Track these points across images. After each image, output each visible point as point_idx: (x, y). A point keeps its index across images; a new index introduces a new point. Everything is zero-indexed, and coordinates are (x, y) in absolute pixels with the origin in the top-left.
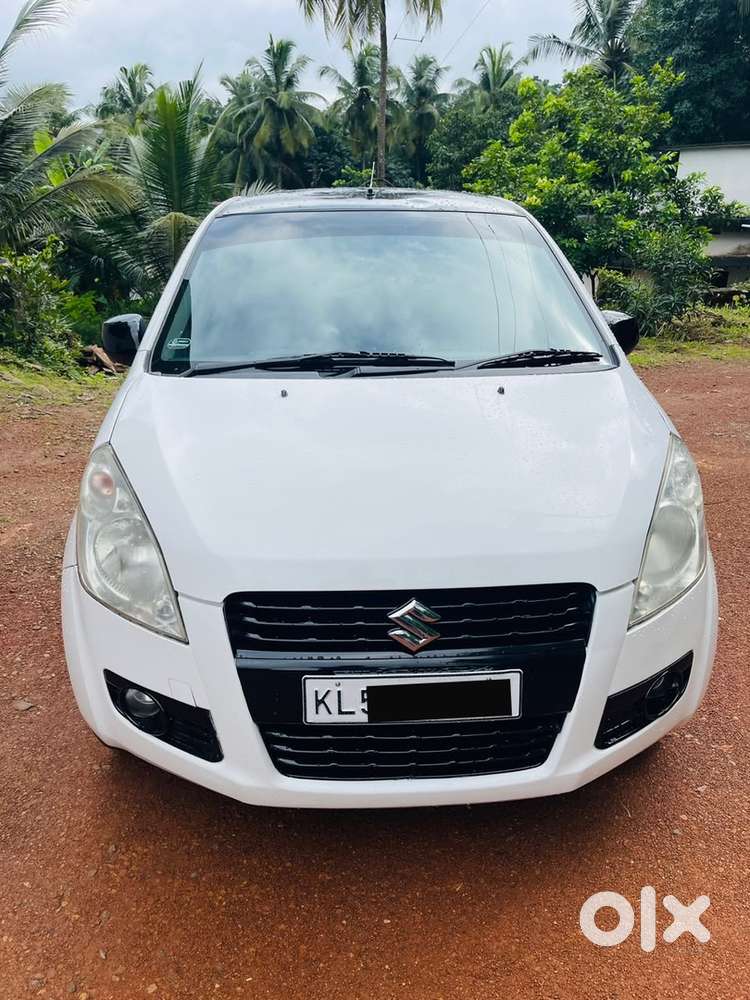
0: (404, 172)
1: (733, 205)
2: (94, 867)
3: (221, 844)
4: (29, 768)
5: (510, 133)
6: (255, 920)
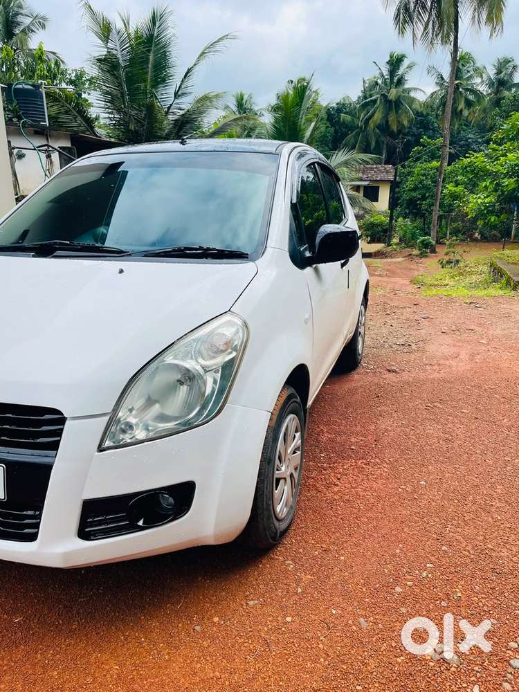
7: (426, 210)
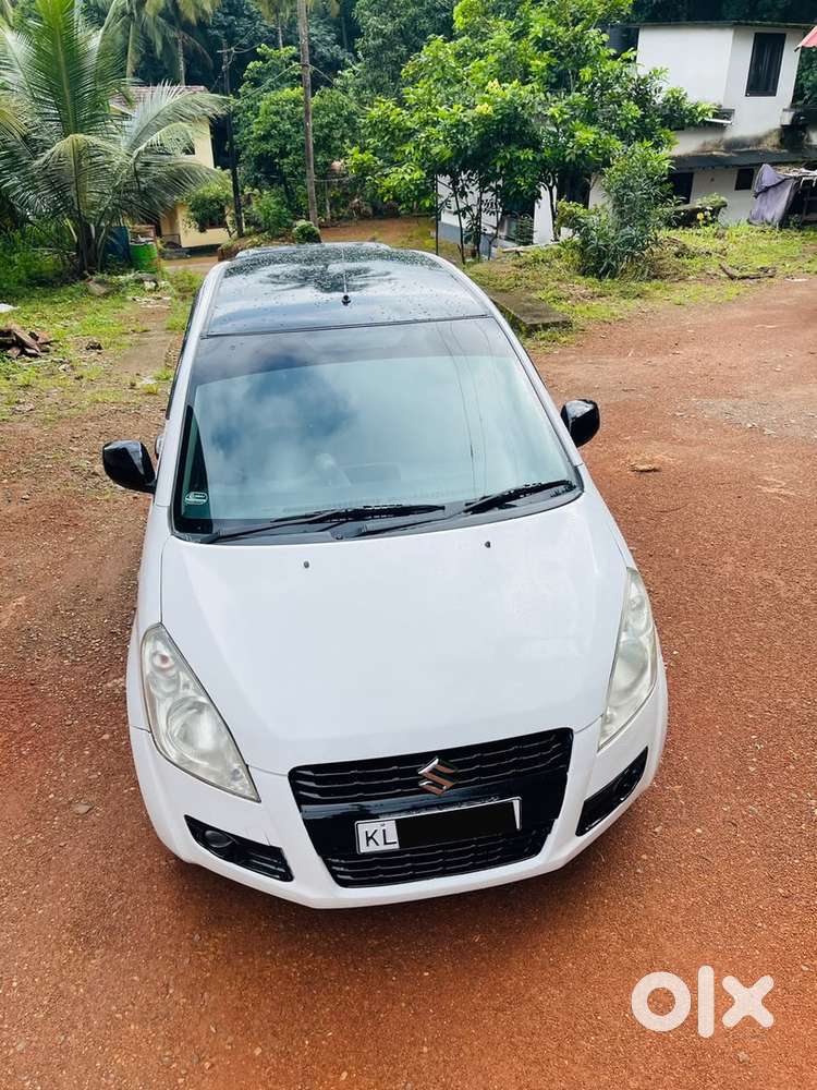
0: (328, 39)
1: (696, 108)
2: (186, 956)
3: (284, 922)
4: (106, 870)
5: (454, 16)
6: (325, 985)
7: (291, 174)
